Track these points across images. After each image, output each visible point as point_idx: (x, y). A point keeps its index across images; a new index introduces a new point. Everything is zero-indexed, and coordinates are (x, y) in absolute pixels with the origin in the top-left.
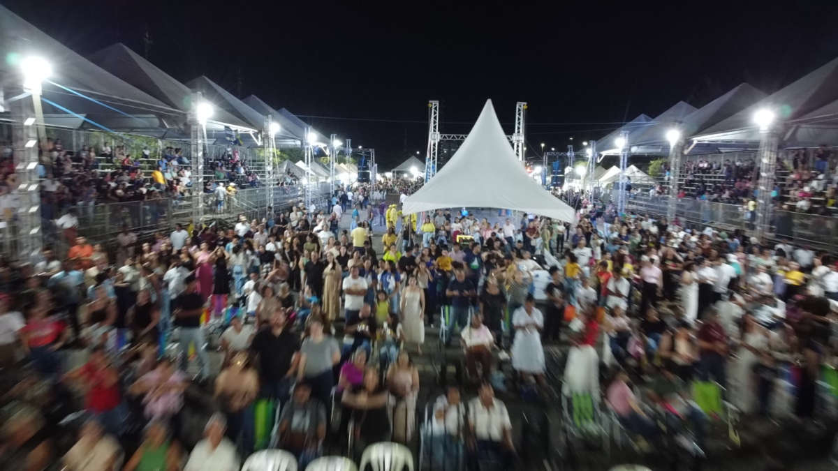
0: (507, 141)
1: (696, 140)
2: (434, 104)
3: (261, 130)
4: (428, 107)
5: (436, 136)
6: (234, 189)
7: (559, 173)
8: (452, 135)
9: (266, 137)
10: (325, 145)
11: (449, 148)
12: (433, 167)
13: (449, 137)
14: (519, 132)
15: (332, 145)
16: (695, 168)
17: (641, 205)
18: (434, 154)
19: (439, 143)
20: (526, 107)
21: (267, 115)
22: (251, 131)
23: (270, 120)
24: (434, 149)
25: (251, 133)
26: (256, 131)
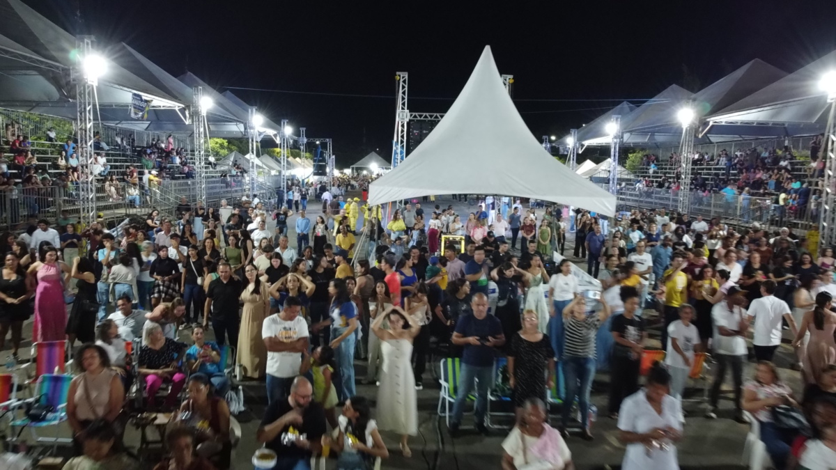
1: (713, 120)
2: (402, 76)
3: (189, 105)
4: (395, 80)
5: (405, 115)
6: (157, 179)
8: (424, 114)
9: (195, 114)
10: (275, 132)
11: (421, 129)
12: (401, 153)
13: (421, 116)
15: (283, 133)
17: (629, 200)
18: (402, 137)
19: (408, 123)
20: (512, 81)
21: (197, 87)
22: (176, 106)
23: (200, 94)
24: (402, 131)
25: (177, 109)
26: (183, 106)
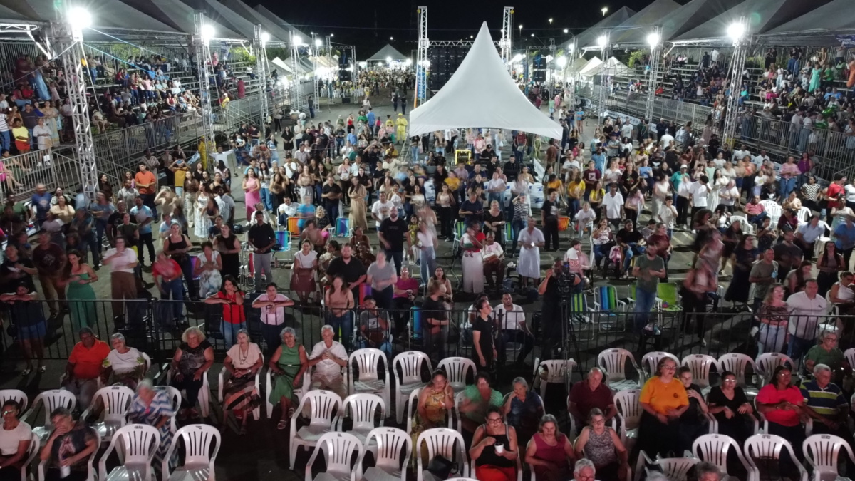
0: (494, 47)
1: (675, 43)
2: (423, 10)
3: (251, 40)
4: (416, 12)
5: (425, 42)
7: (540, 68)
8: (441, 42)
9: (258, 47)
10: (307, 45)
11: (439, 54)
13: (438, 43)
14: (506, 37)
15: (313, 45)
16: (673, 62)
17: (621, 101)
19: (428, 49)
20: (513, 12)
21: (257, 25)
22: (241, 41)
23: (260, 29)
24: (424, 56)
26: (247, 41)
